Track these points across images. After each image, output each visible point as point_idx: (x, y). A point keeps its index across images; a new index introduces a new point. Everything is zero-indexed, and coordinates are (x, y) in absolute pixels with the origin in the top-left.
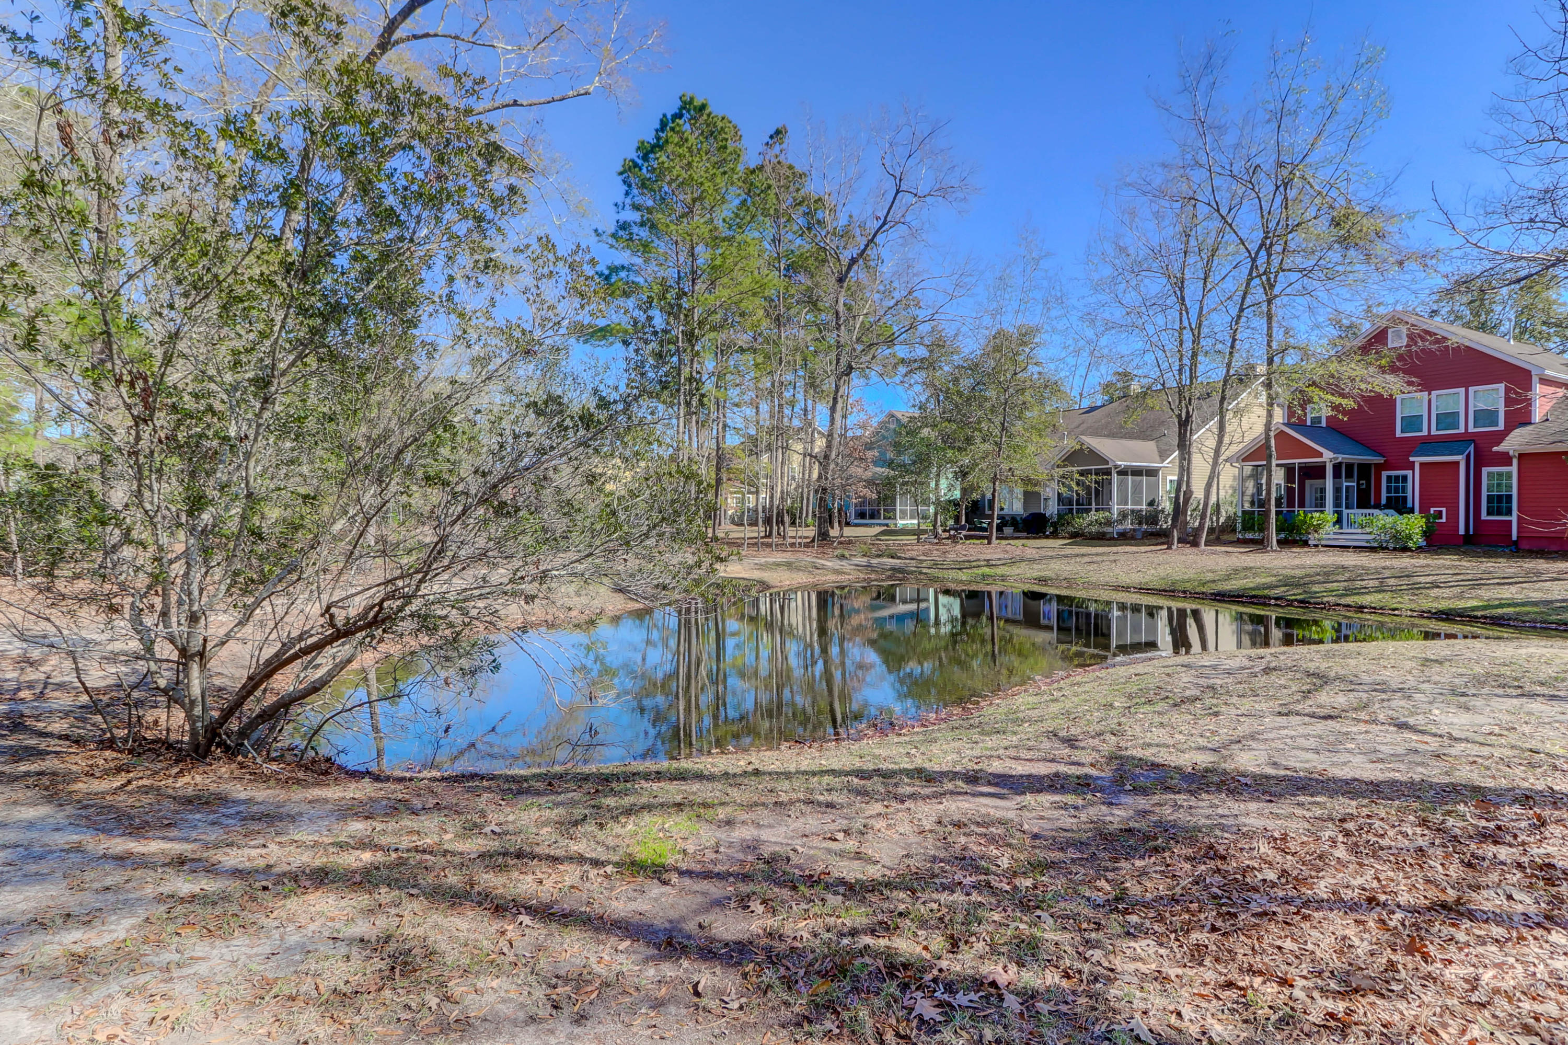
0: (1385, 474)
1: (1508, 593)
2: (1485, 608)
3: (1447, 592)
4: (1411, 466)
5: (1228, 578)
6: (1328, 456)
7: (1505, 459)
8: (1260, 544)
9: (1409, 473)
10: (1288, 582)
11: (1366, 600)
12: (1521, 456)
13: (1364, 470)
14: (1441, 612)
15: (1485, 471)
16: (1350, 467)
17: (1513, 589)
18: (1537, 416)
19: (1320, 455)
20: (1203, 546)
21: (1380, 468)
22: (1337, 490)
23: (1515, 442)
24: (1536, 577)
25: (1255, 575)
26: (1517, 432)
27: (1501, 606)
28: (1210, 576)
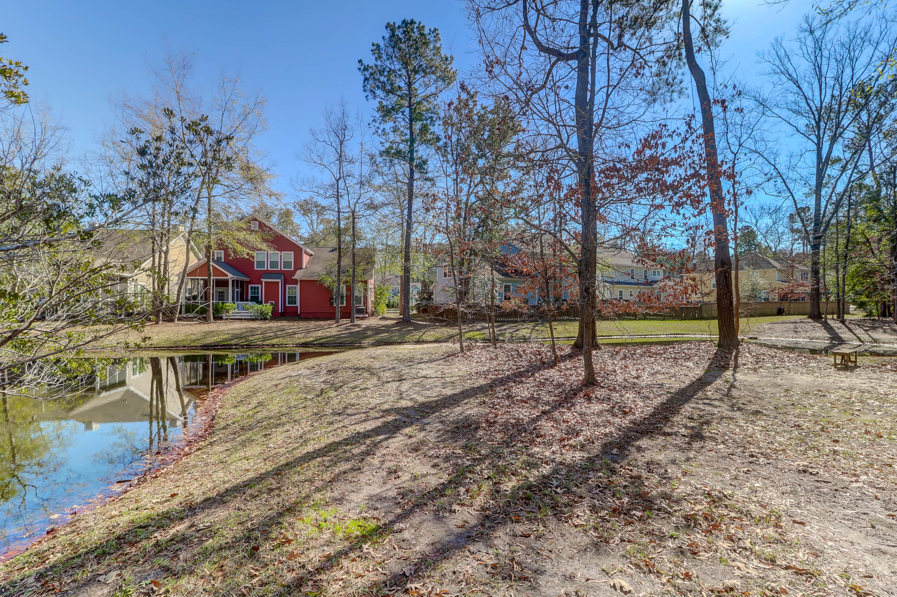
0: (250, 286)
1: (320, 334)
2: (317, 340)
3: (300, 336)
4: (261, 283)
5: (204, 337)
6: (230, 276)
7: (295, 282)
8: (205, 319)
9: (260, 286)
10: (235, 337)
11: (274, 341)
12: (301, 281)
13: (242, 282)
14: (303, 344)
15: (287, 286)
16: (237, 281)
17: (320, 332)
18: (304, 267)
19: (227, 276)
20: (176, 322)
21: (248, 283)
22: (233, 292)
23: (299, 275)
24: (322, 328)
25: (218, 335)
26: (298, 271)
27: (321, 339)
28: (194, 337)
